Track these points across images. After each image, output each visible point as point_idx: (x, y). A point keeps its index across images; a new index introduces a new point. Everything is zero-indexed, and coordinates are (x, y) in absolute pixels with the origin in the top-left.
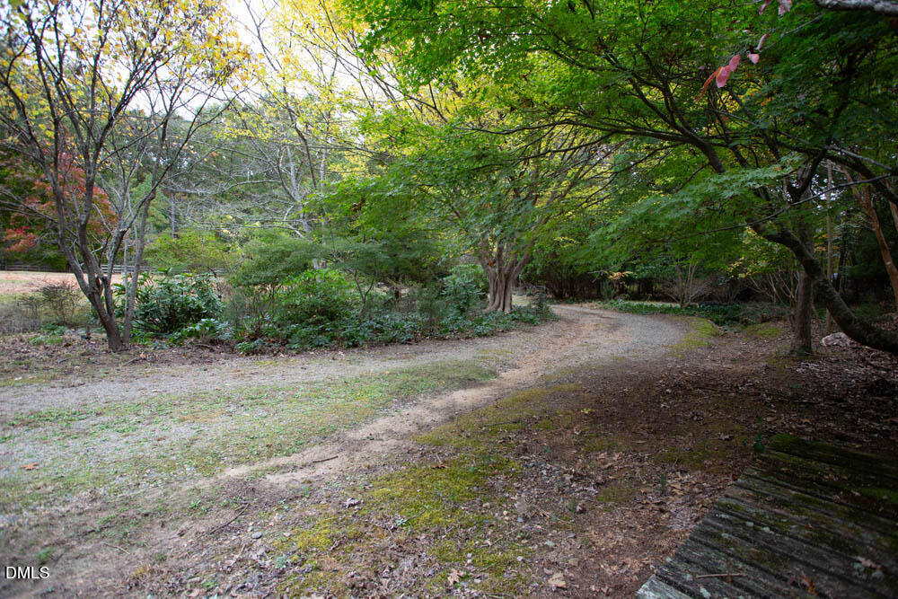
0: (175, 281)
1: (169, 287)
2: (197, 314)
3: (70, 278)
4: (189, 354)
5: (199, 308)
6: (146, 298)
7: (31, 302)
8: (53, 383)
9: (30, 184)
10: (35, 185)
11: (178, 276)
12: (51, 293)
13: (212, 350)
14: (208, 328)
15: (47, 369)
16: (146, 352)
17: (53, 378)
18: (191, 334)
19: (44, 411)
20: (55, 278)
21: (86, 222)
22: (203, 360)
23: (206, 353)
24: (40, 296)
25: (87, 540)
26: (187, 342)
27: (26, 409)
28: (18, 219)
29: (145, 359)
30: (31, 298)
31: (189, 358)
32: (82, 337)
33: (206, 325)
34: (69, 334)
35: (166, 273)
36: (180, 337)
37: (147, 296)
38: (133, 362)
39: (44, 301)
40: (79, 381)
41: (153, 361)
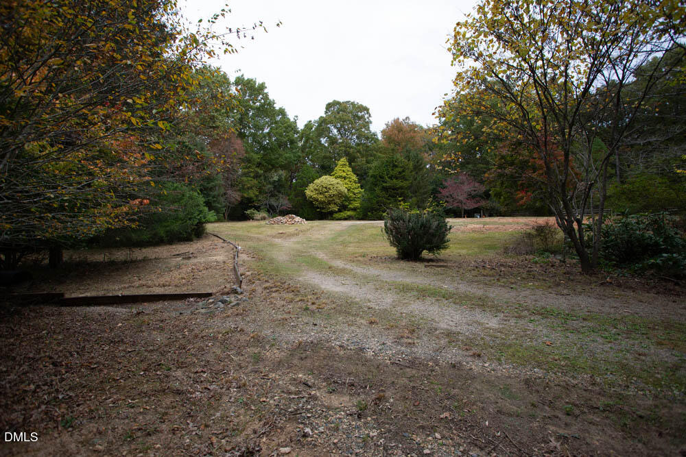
0: (632, 220)
1: (626, 225)
2: (655, 250)
3: (552, 220)
4: (653, 284)
5: (657, 244)
6: (607, 234)
7: (529, 235)
8: (550, 290)
9: (527, 162)
10: (529, 162)
11: (633, 215)
12: (540, 230)
13: (677, 284)
14: (671, 263)
15: (545, 280)
16: (611, 278)
17: (550, 287)
18: (652, 266)
19: (549, 308)
20: (541, 220)
21: (565, 180)
22: (667, 292)
23: (670, 286)
24: (534, 232)
25: (594, 413)
26: (648, 273)
27: (539, 304)
28: (522, 185)
29: (611, 283)
30: (530, 234)
31: (653, 288)
32: (560, 261)
33: (670, 259)
34: (552, 258)
35: (623, 214)
36: (641, 269)
37: (607, 232)
38: (602, 284)
39: (536, 235)
40: (565, 292)
41: (619, 286)
